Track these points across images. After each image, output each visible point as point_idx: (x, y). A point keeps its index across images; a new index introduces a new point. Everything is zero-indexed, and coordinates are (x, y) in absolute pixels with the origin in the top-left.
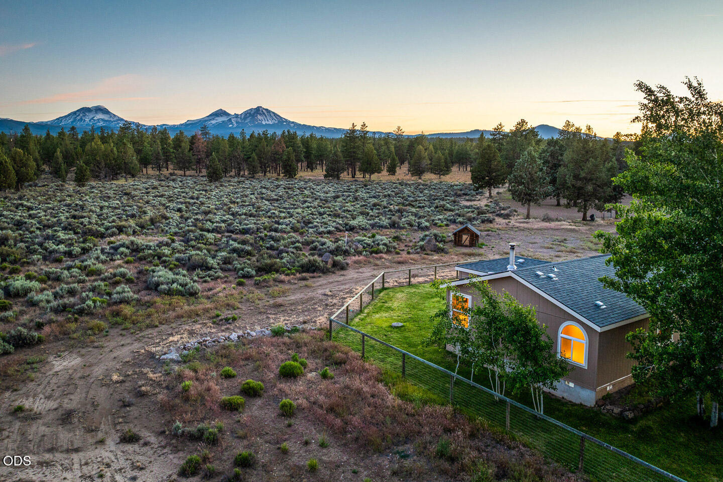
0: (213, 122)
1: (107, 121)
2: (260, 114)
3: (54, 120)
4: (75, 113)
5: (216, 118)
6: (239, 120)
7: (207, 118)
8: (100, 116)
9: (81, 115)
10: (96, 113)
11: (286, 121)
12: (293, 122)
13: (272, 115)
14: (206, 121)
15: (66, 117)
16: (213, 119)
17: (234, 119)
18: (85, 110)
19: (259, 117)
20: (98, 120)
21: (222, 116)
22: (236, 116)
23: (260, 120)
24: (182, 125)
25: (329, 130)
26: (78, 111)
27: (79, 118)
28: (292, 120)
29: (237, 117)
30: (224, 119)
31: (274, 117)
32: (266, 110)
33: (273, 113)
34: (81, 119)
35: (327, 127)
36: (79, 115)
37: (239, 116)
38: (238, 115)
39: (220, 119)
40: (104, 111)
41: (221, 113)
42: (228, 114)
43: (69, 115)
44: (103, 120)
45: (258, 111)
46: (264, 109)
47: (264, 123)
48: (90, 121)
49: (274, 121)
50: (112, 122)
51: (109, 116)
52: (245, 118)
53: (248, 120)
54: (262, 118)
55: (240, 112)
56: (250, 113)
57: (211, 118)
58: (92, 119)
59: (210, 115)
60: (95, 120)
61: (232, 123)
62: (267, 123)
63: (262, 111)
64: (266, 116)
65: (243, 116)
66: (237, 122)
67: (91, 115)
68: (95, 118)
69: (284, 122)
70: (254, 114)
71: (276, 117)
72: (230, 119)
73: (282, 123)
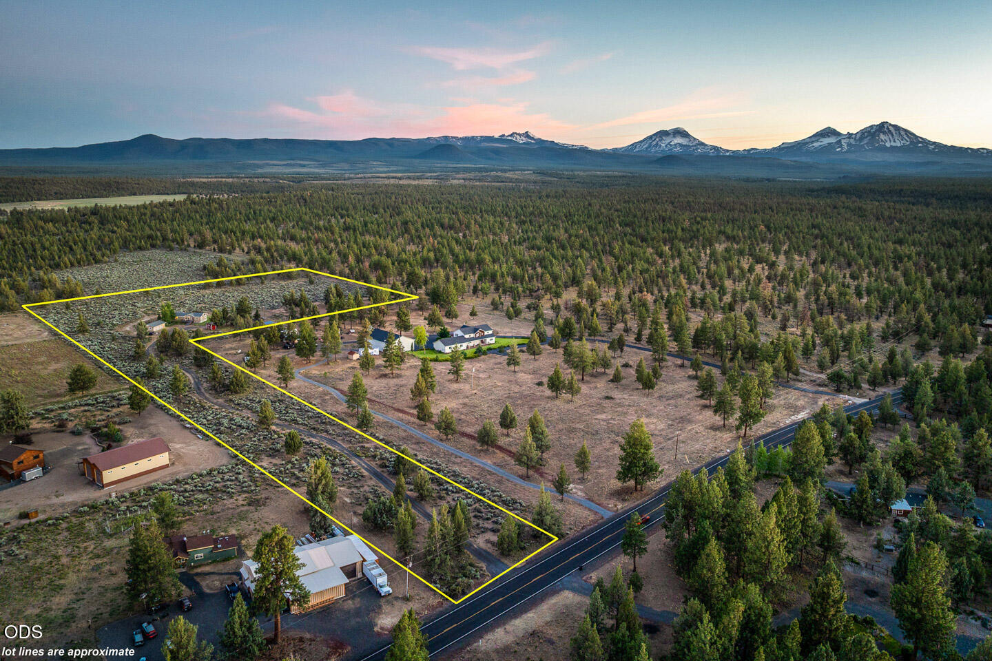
0: (816, 144)
1: (685, 146)
2: (884, 133)
3: (629, 146)
4: (650, 137)
5: (821, 140)
6: (852, 141)
7: (808, 140)
8: (679, 140)
9: (657, 139)
10: (674, 137)
11: (924, 141)
12: (934, 143)
13: (902, 133)
14: (807, 143)
15: (641, 142)
16: (817, 141)
17: (845, 141)
18: (662, 134)
19: (882, 137)
20: (675, 145)
21: (829, 136)
22: (850, 135)
23: (882, 141)
24: (774, 149)
26: (654, 135)
27: (654, 143)
28: (933, 140)
29: (849, 138)
30: (832, 140)
31: (905, 136)
32: (895, 126)
33: (905, 131)
34: (657, 144)
36: (655, 140)
37: (853, 136)
38: (852, 134)
39: (826, 141)
40: (684, 134)
41: (829, 132)
42: (838, 134)
43: (645, 139)
44: (681, 145)
45: (883, 127)
46: (890, 125)
47: (888, 145)
48: (666, 146)
49: (904, 141)
50: (691, 147)
51: (687, 139)
52: (861, 139)
53: (865, 141)
54: (886, 138)
55: (854, 130)
56: (870, 131)
57: (813, 139)
58: (669, 144)
59: (814, 136)
60: (671, 145)
61: (841, 146)
62: (894, 144)
63: (888, 129)
64: (893, 135)
65: (858, 136)
66: (849, 145)
67: (667, 140)
68: (672, 143)
69: (920, 142)
70: (875, 132)
71: (908, 136)
72: (839, 142)
73: (916, 144)
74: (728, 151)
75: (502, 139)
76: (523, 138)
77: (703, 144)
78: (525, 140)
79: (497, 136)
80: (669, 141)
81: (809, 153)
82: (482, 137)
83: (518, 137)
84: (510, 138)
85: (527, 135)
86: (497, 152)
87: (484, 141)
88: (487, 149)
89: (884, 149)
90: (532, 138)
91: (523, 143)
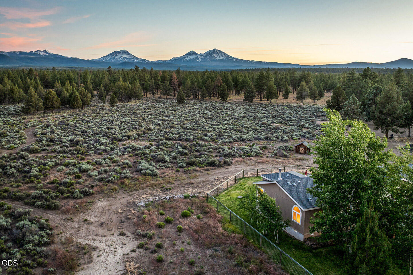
0: (188, 58)
1: (128, 58)
2: (215, 54)
3: (100, 58)
4: (111, 54)
5: (189, 56)
6: (203, 57)
7: (184, 56)
8: (125, 56)
9: (114, 55)
10: (123, 54)
11: (231, 57)
12: (235, 58)
13: (223, 54)
14: (184, 58)
15: (106, 56)
16: (188, 57)
18: (117, 53)
19: (215, 55)
20: (124, 58)
21: (193, 55)
22: (201, 54)
23: (215, 57)
24: (170, 60)
25: (257, 63)
26: (113, 53)
27: (113, 57)
28: (234, 57)
29: (201, 56)
30: (194, 56)
31: (224, 55)
32: (219, 51)
33: (223, 52)
34: (115, 57)
35: (256, 61)
36: (113, 55)
37: (203, 55)
38: (202, 54)
39: (191, 57)
40: (127, 53)
41: (192, 53)
42: (196, 54)
43: (108, 55)
44: (126, 58)
45: (214, 51)
46: (217, 50)
47: (217, 59)
48: (119, 59)
49: (223, 57)
50: (131, 59)
51: (129, 56)
52: (206, 56)
53: (208, 57)
54: (216, 56)
56: (209, 53)
57: (186, 56)
58: (120, 57)
59: (186, 54)
60: (122, 58)
61: (198, 59)
62: (219, 58)
63: (217, 52)
64: (219, 55)
65: (205, 55)
66: (202, 59)
67: (119, 55)
68: (122, 57)
69: (230, 58)
70: (211, 53)
71: (225, 55)
72: (197, 57)
73: (228, 59)
74: (149, 61)
75: (31, 53)
76: (43, 53)
77: (136, 58)
78: (45, 54)
79: (28, 52)
80: (120, 56)
81: (184, 62)
82: (20, 52)
83: (41, 53)
84: (36, 53)
85: (45, 51)
86: (32, 59)
87: (22, 54)
88: (25, 58)
89: (216, 60)
90: (49, 53)
91: (45, 56)
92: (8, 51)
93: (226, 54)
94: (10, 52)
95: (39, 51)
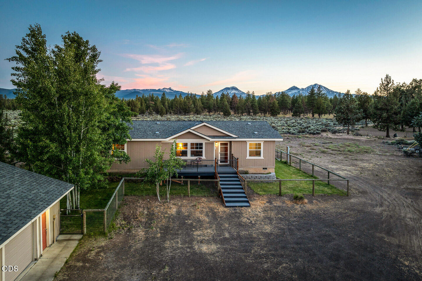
0: (290, 93)
1: (236, 94)
4: (222, 90)
5: (291, 91)
8: (234, 91)
9: (225, 91)
10: (232, 90)
12: (336, 92)
14: (286, 93)
15: (218, 92)
16: (290, 91)
17: (301, 91)
18: (227, 89)
19: (316, 90)
20: (233, 93)
21: (294, 90)
26: (224, 89)
27: (224, 93)
29: (303, 90)
30: (296, 91)
31: (324, 89)
33: (324, 87)
36: (224, 91)
37: (304, 90)
38: (303, 89)
39: (293, 92)
40: (236, 89)
41: (294, 88)
42: (298, 89)
43: (220, 91)
45: (316, 86)
46: (318, 85)
49: (325, 91)
50: (239, 94)
51: (238, 91)
53: (309, 92)
56: (310, 88)
57: (288, 91)
59: (288, 89)
65: (306, 90)
68: (231, 93)
69: (331, 92)
72: (299, 92)
73: (329, 92)
75: (159, 90)
76: (168, 90)
77: (243, 93)
78: (169, 91)
79: (157, 89)
80: (230, 92)
82: (150, 89)
83: (166, 90)
84: (163, 90)
85: (170, 89)
87: (152, 91)
90: (172, 90)
91: (169, 92)
92: (142, 89)
93: (327, 89)
94: (143, 90)
95: (165, 88)
